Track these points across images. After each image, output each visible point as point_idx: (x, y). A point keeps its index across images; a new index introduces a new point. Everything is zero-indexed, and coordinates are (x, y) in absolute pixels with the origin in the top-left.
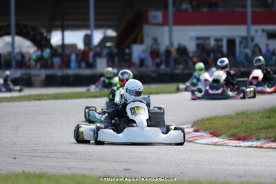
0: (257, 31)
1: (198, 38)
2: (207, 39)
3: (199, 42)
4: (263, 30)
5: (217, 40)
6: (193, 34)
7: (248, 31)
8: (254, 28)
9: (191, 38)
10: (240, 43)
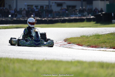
0: (53, 3)
1: (28, 6)
2: (32, 6)
3: (28, 7)
4: (55, 3)
5: (36, 6)
6: (26, 4)
7: (49, 3)
8: (52, 1)
9: (25, 5)
10: (45, 7)
